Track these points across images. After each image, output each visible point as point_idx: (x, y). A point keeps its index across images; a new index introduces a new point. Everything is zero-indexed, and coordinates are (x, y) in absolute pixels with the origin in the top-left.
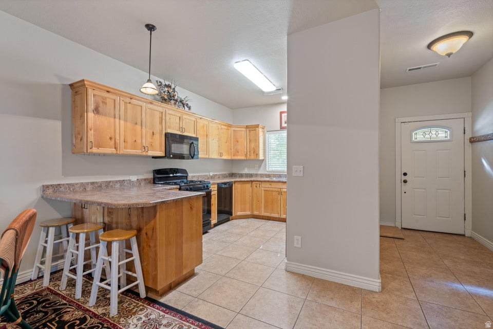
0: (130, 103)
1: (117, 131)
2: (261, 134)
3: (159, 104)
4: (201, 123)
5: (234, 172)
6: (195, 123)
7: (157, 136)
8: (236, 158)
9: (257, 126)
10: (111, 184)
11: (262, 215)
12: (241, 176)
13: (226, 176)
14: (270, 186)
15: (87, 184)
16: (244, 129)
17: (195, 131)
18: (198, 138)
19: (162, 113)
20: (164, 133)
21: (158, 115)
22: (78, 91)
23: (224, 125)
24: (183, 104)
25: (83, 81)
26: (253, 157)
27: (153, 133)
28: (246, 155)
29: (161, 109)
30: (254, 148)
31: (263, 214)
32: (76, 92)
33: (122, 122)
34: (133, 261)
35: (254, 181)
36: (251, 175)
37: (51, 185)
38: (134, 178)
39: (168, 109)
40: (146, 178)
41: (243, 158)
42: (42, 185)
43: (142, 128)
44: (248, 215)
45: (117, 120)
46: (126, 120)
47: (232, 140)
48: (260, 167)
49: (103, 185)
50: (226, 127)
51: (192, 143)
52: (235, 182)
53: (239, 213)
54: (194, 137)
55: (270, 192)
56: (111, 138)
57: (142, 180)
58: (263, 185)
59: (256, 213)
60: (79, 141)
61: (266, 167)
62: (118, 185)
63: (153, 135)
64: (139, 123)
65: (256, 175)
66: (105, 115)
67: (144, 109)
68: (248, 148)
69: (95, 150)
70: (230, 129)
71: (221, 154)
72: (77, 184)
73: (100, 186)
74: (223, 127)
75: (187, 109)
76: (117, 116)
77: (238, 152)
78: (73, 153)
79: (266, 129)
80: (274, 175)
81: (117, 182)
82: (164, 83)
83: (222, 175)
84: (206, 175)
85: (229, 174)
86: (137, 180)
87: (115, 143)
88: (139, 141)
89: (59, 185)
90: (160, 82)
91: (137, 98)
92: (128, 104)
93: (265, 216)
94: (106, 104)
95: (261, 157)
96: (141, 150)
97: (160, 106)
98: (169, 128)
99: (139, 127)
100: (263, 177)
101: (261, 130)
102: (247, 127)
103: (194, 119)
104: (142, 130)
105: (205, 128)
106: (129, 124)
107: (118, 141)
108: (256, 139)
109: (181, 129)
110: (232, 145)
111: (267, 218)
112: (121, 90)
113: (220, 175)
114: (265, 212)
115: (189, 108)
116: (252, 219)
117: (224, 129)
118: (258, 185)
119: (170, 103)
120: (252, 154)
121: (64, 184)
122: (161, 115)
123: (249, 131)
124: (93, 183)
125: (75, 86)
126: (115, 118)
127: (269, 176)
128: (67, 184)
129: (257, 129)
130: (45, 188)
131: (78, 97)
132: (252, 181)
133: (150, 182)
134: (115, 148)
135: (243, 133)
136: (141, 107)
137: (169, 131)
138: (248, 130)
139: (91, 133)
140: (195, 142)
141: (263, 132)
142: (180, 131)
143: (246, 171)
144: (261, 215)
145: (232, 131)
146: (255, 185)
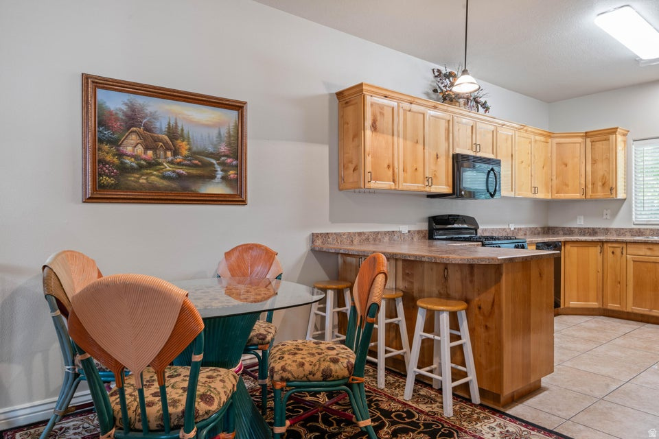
0: (410, 111)
1: (396, 155)
2: (620, 147)
3: (445, 108)
4: (503, 132)
5: (552, 224)
6: (494, 133)
7: (442, 160)
8: (562, 196)
9: (613, 131)
10: (379, 236)
11: (629, 310)
12: (570, 231)
13: (536, 232)
14: (649, 253)
15: (354, 234)
16: (580, 140)
17: (494, 148)
18: (499, 161)
19: (449, 121)
20: (451, 156)
21: (443, 124)
22: (350, 101)
23: (541, 135)
24: (477, 102)
25: (361, 85)
26: (600, 194)
27: (437, 155)
28: (585, 193)
29: (446, 116)
30: (604, 177)
31: (630, 308)
32: (347, 103)
33: (401, 140)
34: (461, 346)
35: (607, 242)
36: (594, 232)
37: (321, 234)
38: (404, 229)
39: (456, 113)
40: (420, 229)
41: (578, 196)
42: (311, 233)
43: (424, 149)
44: (593, 309)
45: (396, 138)
46: (405, 138)
47: (554, 160)
48: (614, 214)
49: (371, 238)
50: (542, 139)
51: (492, 169)
52: (565, 242)
53: (573, 304)
54: (493, 159)
55: (649, 265)
56: (389, 167)
57: (414, 232)
58: (631, 250)
59: (612, 306)
60: (352, 172)
61: (631, 215)
62: (386, 239)
63: (437, 158)
64: (421, 141)
65: (607, 231)
66: (383, 133)
67: (427, 117)
68: (589, 178)
69: (373, 185)
70: (549, 140)
71: (535, 189)
72: (344, 234)
73: (368, 239)
74: (538, 138)
75: (481, 110)
76: (396, 133)
77: (567, 185)
78: (340, 190)
79: (630, 137)
80: (651, 230)
81: (386, 233)
82: (444, 72)
83: (530, 228)
84: (504, 229)
85: (543, 228)
86: (409, 232)
87: (393, 174)
88: (420, 169)
89: (328, 234)
90: (439, 71)
91: (419, 101)
92: (408, 113)
93: (636, 314)
94: (383, 115)
95: (621, 195)
96: (424, 183)
97: (446, 111)
98: (458, 146)
99: (420, 147)
100: (624, 234)
101: (620, 138)
102: (587, 135)
103: (492, 128)
104: (424, 153)
105: (509, 142)
106: (409, 143)
107: (396, 171)
108: (608, 159)
109: (475, 146)
110: (554, 173)
111: (640, 319)
112: (400, 91)
113: (527, 229)
114: (635, 304)
115: (487, 109)
116: (602, 317)
117: (540, 141)
118: (618, 251)
119: (458, 104)
120: (599, 188)
121: (332, 234)
122: (447, 124)
123: (592, 142)
124: (360, 234)
125: (346, 94)
126: (393, 135)
127: (640, 232)
128: (335, 233)
129: (611, 136)
130: (314, 237)
131: (350, 110)
132: (600, 241)
133: (424, 237)
134: (394, 181)
135: (576, 148)
136: (424, 114)
137: (458, 151)
138: (588, 140)
139: (369, 159)
140: (496, 168)
141: (625, 142)
142: (472, 150)
143: (581, 223)
144: (624, 310)
145: (555, 146)
146: (610, 250)
